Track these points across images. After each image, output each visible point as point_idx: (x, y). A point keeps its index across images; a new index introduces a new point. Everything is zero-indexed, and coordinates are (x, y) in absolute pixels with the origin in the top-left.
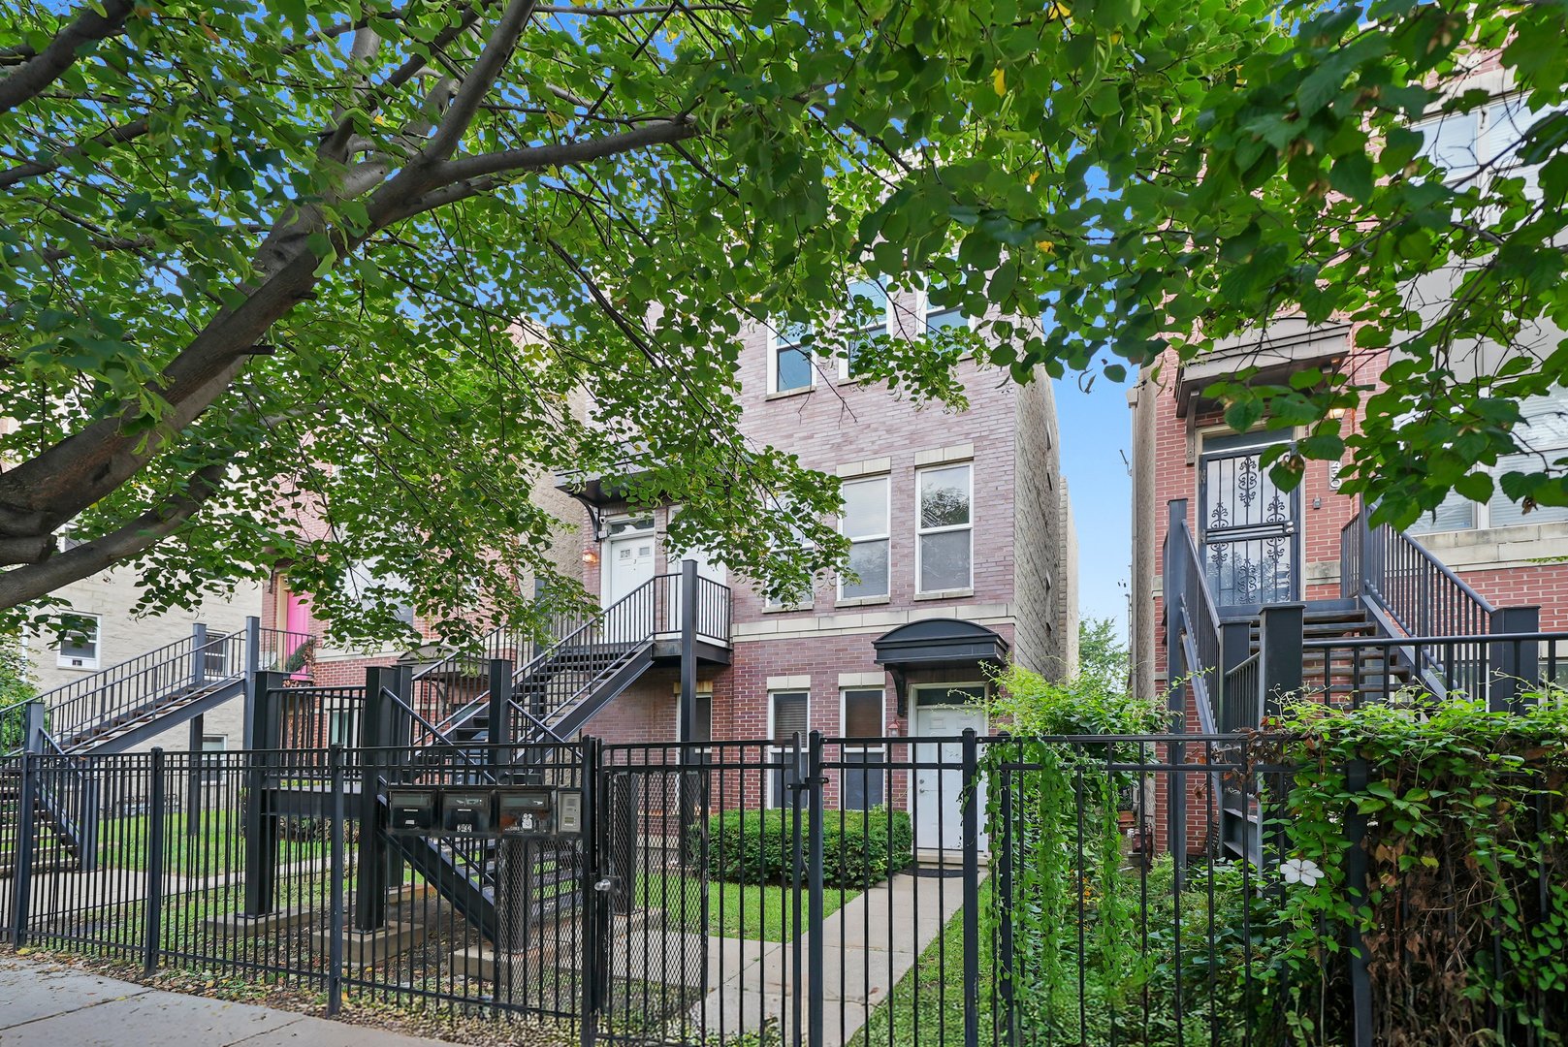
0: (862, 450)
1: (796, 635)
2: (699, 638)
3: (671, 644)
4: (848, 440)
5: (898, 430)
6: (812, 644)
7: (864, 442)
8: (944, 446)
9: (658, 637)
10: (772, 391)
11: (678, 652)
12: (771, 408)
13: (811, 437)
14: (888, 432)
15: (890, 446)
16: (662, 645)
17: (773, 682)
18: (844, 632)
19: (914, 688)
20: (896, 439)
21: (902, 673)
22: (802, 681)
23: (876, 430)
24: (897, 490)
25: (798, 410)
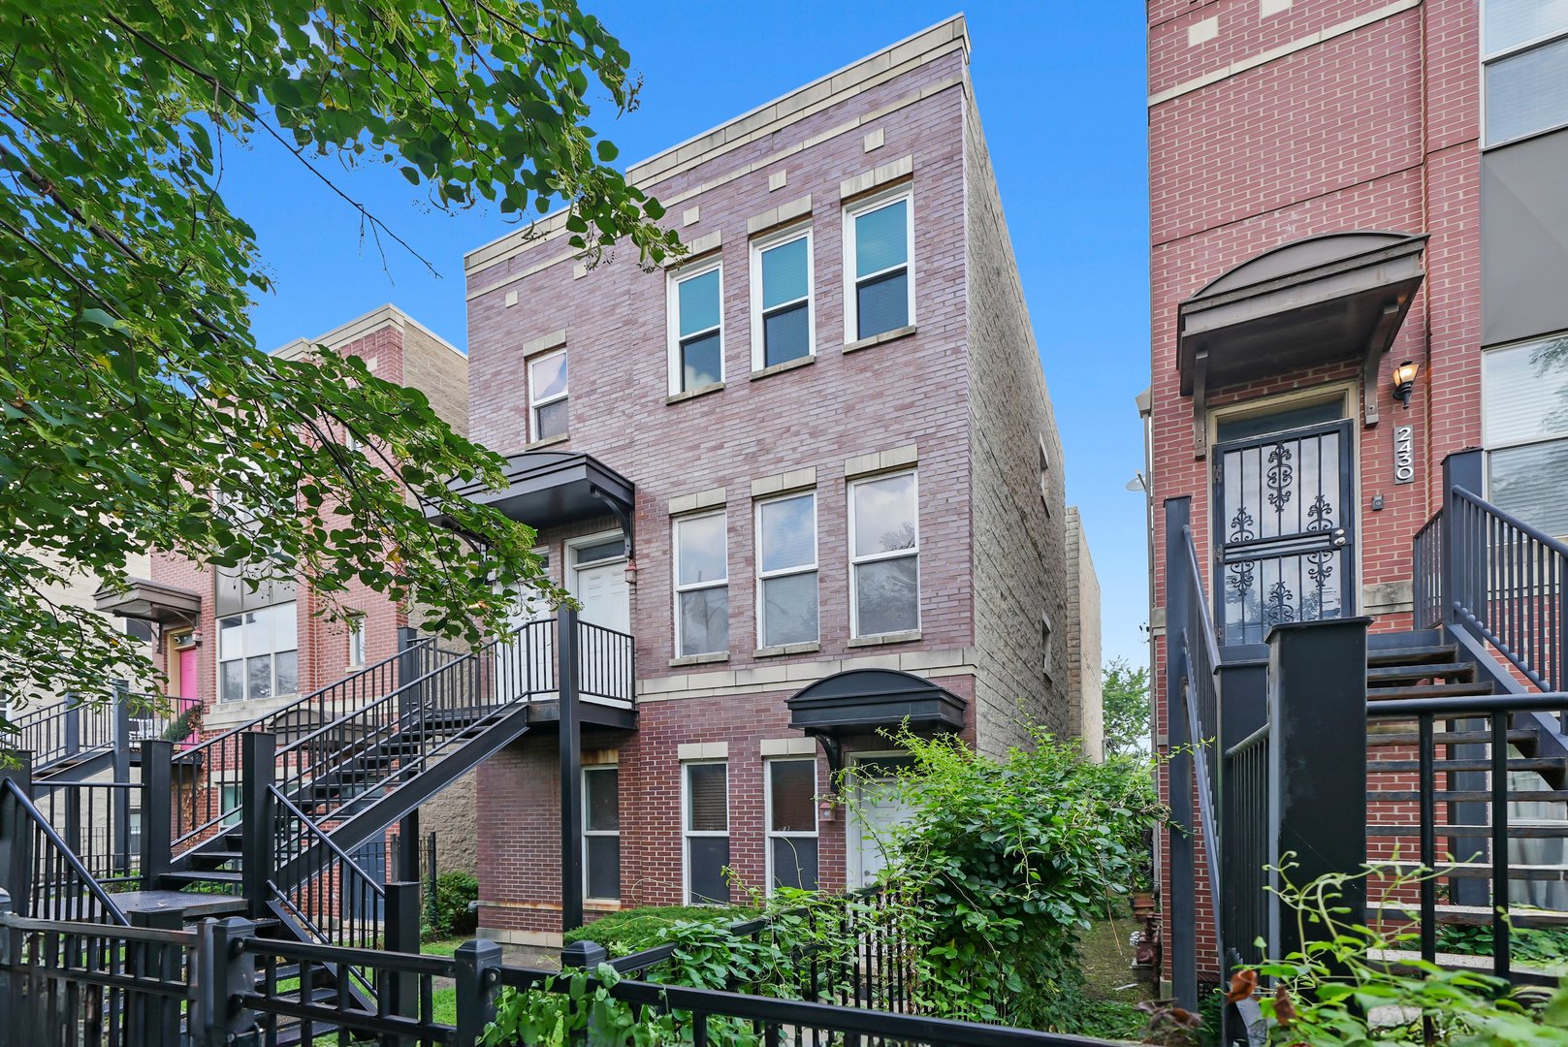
0: (781, 460)
1: (709, 693)
2: (583, 697)
3: (547, 707)
4: (763, 448)
5: (824, 432)
6: (729, 703)
7: (783, 449)
8: (880, 449)
9: (534, 698)
10: (675, 390)
11: (557, 717)
12: (674, 415)
13: (721, 446)
14: (812, 435)
15: (816, 453)
16: (538, 708)
17: (686, 751)
18: (766, 688)
19: (852, 756)
20: (823, 444)
21: (837, 740)
22: (719, 749)
23: (797, 434)
24: (825, 508)
25: (704, 414)
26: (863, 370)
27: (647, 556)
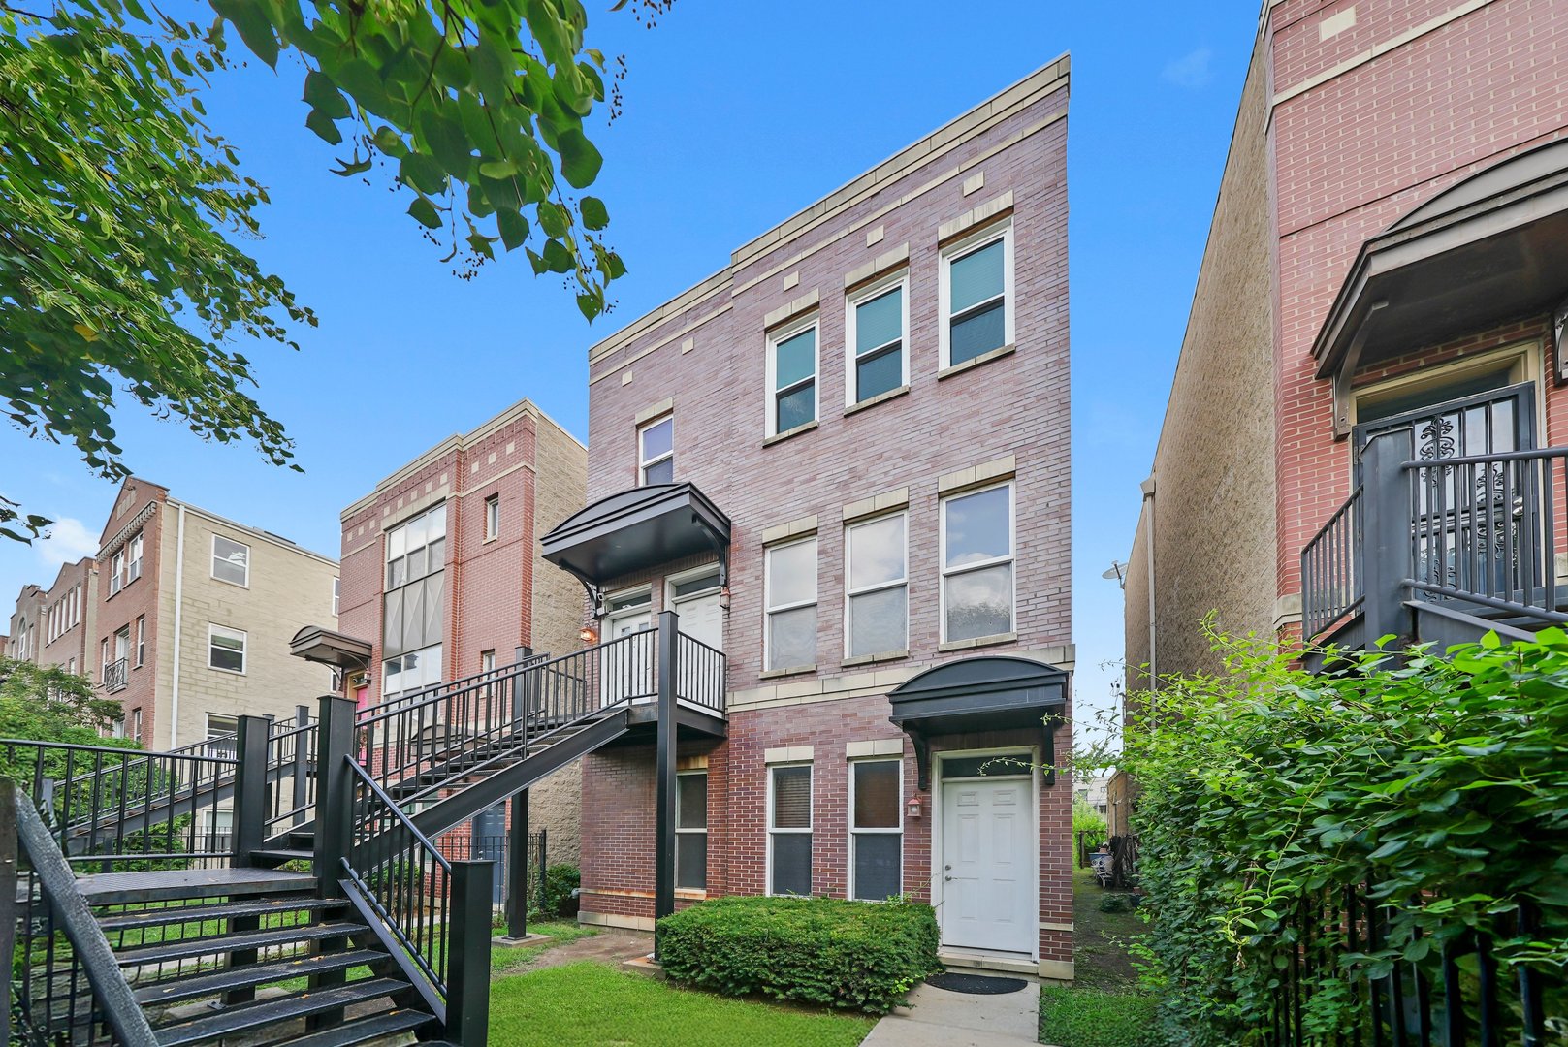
0: (873, 484)
1: (796, 701)
2: (680, 701)
3: (647, 709)
4: (855, 475)
5: (916, 455)
6: (815, 710)
7: (876, 474)
8: (975, 464)
9: (635, 702)
10: (770, 435)
11: (655, 718)
12: (770, 454)
13: (814, 478)
14: (905, 458)
15: (908, 474)
16: (638, 711)
17: (772, 755)
18: (853, 694)
19: (939, 756)
20: (916, 466)
22: (805, 752)
23: (890, 459)
24: (916, 524)
25: (799, 452)
26: (959, 393)
27: (741, 582)
